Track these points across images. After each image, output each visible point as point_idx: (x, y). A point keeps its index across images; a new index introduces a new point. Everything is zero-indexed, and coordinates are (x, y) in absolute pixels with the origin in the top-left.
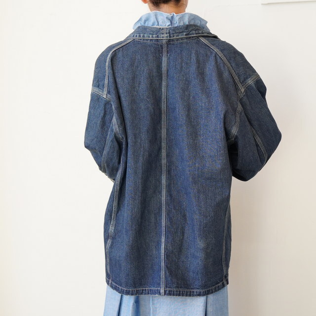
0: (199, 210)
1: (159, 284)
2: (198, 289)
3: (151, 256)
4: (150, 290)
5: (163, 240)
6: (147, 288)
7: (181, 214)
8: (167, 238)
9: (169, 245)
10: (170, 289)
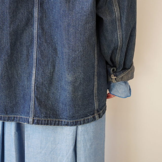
0: (68, 44)
1: (28, 113)
2: (66, 119)
3: (23, 86)
4: (21, 118)
5: (34, 72)
6: (18, 116)
7: (52, 47)
8: (37, 70)
9: (39, 77)
10: (39, 118)
